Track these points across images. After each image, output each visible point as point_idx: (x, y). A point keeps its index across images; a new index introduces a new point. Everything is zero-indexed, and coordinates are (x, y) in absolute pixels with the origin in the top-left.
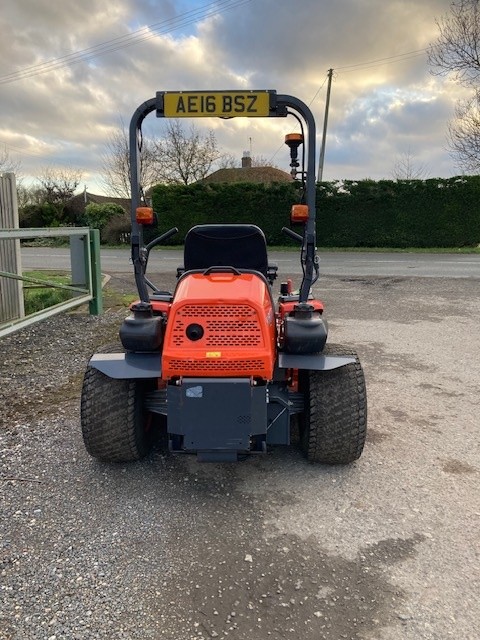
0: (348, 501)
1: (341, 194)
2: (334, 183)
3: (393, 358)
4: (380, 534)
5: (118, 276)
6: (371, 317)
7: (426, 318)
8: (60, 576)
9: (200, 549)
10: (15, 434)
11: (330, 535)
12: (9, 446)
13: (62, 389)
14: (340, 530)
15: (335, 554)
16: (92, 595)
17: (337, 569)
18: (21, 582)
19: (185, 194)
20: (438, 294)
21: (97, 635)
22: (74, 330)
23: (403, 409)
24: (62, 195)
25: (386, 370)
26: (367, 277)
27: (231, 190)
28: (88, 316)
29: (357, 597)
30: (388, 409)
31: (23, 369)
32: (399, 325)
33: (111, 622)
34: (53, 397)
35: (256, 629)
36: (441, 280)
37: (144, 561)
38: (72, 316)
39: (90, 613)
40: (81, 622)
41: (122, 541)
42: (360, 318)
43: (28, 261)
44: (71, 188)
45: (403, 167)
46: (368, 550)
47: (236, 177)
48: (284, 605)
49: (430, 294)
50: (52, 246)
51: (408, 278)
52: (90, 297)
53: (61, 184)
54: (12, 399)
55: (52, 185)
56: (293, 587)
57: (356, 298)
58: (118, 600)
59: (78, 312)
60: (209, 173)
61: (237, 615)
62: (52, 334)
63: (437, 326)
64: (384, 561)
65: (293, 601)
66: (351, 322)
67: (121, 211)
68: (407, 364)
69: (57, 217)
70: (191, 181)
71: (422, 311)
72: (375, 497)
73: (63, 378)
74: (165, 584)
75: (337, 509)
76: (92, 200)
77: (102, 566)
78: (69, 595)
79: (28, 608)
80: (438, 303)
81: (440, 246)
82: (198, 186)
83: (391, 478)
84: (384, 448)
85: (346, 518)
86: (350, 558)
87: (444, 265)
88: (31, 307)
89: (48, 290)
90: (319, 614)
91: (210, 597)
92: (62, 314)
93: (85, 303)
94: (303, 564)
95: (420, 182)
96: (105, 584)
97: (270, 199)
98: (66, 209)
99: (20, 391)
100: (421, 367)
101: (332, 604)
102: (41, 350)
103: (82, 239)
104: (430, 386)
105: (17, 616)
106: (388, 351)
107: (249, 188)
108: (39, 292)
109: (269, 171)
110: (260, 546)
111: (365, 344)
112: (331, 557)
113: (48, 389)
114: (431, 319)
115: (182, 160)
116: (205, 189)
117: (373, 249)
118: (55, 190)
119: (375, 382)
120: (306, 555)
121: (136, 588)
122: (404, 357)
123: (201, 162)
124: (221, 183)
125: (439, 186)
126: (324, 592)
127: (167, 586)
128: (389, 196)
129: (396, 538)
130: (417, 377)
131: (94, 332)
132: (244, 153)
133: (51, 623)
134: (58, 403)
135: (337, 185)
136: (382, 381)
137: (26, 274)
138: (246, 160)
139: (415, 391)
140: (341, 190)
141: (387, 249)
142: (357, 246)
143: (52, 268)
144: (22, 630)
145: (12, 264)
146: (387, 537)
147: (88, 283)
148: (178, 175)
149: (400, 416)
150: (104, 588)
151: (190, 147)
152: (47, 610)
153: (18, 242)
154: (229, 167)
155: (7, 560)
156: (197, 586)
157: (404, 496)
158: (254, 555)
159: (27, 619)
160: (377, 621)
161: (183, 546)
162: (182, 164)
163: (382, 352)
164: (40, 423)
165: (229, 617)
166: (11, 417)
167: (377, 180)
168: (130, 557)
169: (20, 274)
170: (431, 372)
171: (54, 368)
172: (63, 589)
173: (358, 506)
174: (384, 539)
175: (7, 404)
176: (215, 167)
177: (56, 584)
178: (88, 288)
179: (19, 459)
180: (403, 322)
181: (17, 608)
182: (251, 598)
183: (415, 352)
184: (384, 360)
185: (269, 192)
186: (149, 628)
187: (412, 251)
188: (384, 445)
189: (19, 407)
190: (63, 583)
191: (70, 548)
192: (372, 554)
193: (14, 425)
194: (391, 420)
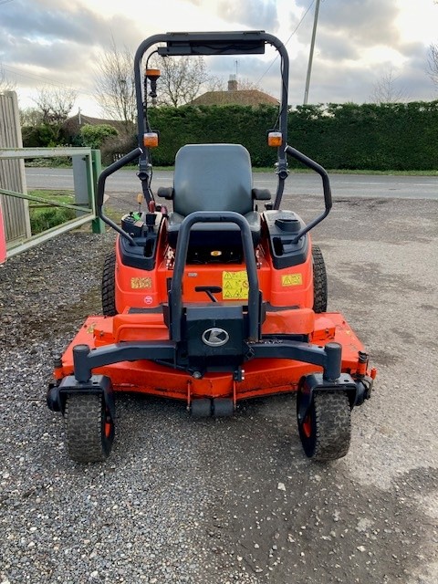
0: (371, 428)
1: (325, 117)
2: (319, 107)
3: (391, 278)
4: (410, 462)
5: (116, 195)
6: (362, 238)
7: (414, 239)
8: (96, 504)
9: (232, 476)
10: (34, 352)
11: (359, 462)
12: (29, 364)
13: (74, 307)
14: (369, 457)
15: (368, 483)
16: (130, 525)
17: (373, 500)
18: (57, 510)
19: (175, 115)
20: (422, 215)
21: (140, 571)
22: (79, 248)
23: (410, 331)
24: (58, 117)
25: (386, 291)
26: (352, 198)
27: (221, 112)
28: (92, 234)
29: (398, 530)
30: (395, 331)
31: (35, 287)
32: (391, 246)
33: (153, 556)
34: (66, 315)
35: (300, 564)
36: (423, 202)
37: (178, 490)
38: (76, 235)
39: (130, 545)
40: (122, 555)
41: (153, 467)
42: (352, 239)
43: (32, 180)
44: (65, 110)
45: (383, 91)
46: (401, 479)
47: (224, 100)
48: (325, 538)
49: (414, 215)
50: (50, 166)
51: (391, 200)
52: (93, 217)
53: (56, 106)
54: (28, 317)
55: (47, 107)
56: (332, 518)
57: (346, 219)
58: (157, 531)
59: (81, 231)
60: (198, 95)
61: (279, 548)
62: (59, 252)
63: (427, 247)
64: (419, 491)
65: (334, 534)
66: (344, 242)
67: (114, 133)
68: (405, 285)
69: (53, 139)
70: (182, 103)
71: (410, 233)
72: (398, 423)
73: (75, 296)
74: (202, 514)
75: (361, 435)
76: (87, 122)
77: (137, 494)
78: (108, 525)
79: (67, 539)
80: (424, 224)
81: (418, 169)
82: (189, 109)
83: (410, 402)
84: (398, 371)
85: (373, 444)
86: (384, 487)
87: (424, 187)
88: (37, 227)
89: (52, 209)
90: (362, 548)
91: (248, 529)
92: (67, 233)
93: (88, 222)
94: (338, 494)
95: (402, 105)
96: (141, 513)
97: (257, 122)
98: (61, 131)
99: (34, 309)
100: (419, 288)
101: (375, 538)
102: (50, 268)
103: (84, 159)
104: (431, 308)
105: (56, 548)
106: (384, 272)
107: (237, 110)
108: (43, 211)
109: (254, 94)
110: (291, 473)
111: (361, 264)
112: (365, 486)
113: (60, 307)
114: (419, 240)
115: (172, 82)
116: (195, 110)
117: (355, 171)
118: (51, 112)
119: (377, 302)
120: (340, 484)
121: (173, 519)
122: (401, 277)
123: (190, 85)
124: (210, 105)
125: (421, 109)
126: (364, 524)
127: (204, 517)
128: (372, 119)
129: (426, 467)
130: (416, 298)
131: (99, 250)
132: (231, 76)
133: (92, 556)
134: (72, 321)
135: (321, 109)
136: (384, 302)
137: (30, 193)
138: (232, 84)
139: (418, 312)
140: (326, 114)
141: (368, 172)
142: (340, 168)
143: (53, 188)
144: (63, 564)
145: (17, 183)
146: (417, 465)
147: (91, 202)
148: (168, 98)
149: (407, 337)
150: (141, 517)
151: (179, 69)
152: (86, 541)
153: (22, 161)
154: (217, 89)
155: (40, 486)
156: (235, 517)
157: (426, 421)
158: (286, 484)
159: (66, 552)
160: (422, 557)
161: (215, 473)
162: (172, 87)
163: (379, 272)
164: (57, 341)
165: (271, 551)
166: (28, 335)
167: (360, 104)
168: (163, 484)
169: (25, 193)
170: (430, 293)
171: (65, 285)
172: (99, 518)
173: (383, 431)
174: (414, 467)
175: (23, 322)
176: (203, 90)
177: (92, 513)
178: (91, 208)
179: (41, 378)
180: (394, 243)
181: (55, 539)
182: (290, 529)
183: (410, 272)
184: (383, 280)
185: (256, 115)
186: (192, 563)
187: (391, 174)
188: (398, 368)
189: (35, 325)
190: (100, 512)
191: (102, 474)
192: (405, 484)
193: (32, 343)
194: (399, 342)
